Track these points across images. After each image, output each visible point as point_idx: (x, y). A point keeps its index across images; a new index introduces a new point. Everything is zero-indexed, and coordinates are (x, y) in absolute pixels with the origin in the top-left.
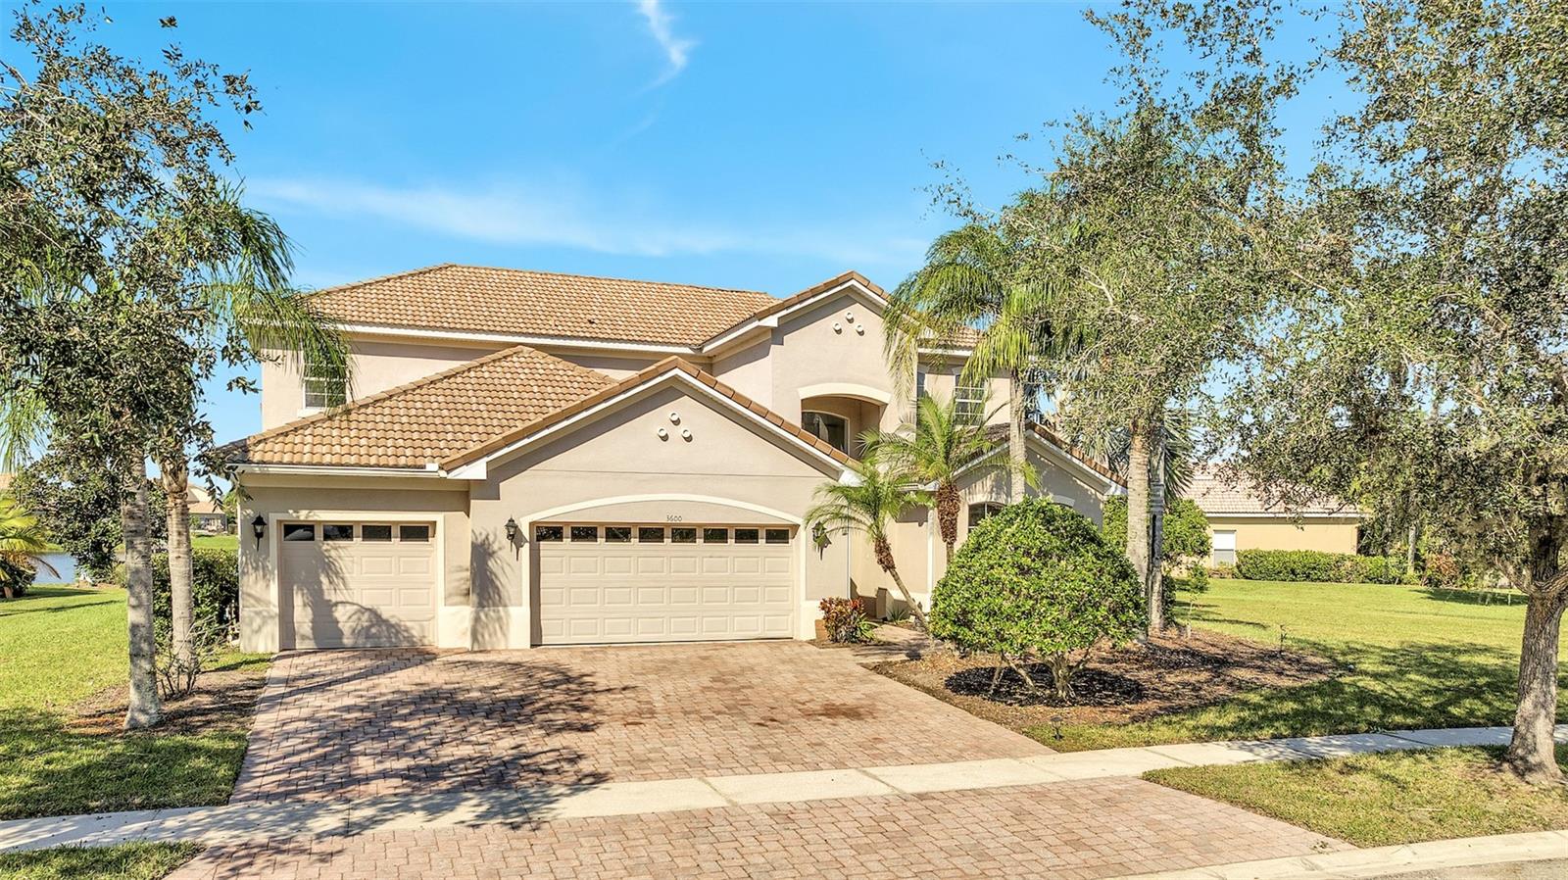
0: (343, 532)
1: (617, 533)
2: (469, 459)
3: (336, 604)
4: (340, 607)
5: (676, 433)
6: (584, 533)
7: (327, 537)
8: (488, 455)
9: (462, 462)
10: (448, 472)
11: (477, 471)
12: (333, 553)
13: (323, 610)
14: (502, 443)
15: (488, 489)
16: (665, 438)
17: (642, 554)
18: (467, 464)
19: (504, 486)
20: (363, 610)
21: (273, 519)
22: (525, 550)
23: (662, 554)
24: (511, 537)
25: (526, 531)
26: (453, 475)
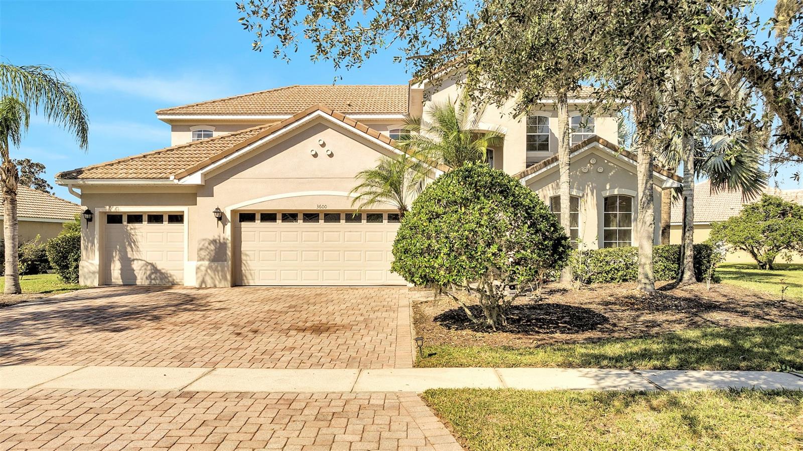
0: (135, 218)
1: (290, 217)
2: (191, 173)
3: (134, 260)
4: (135, 262)
5: (322, 152)
6: (268, 217)
7: (129, 222)
8: (201, 169)
9: (186, 174)
10: (179, 179)
11: (196, 179)
12: (132, 231)
13: (127, 264)
14: (210, 162)
15: (206, 189)
16: (315, 156)
17: (305, 230)
18: (190, 175)
19: (216, 189)
20: (148, 264)
22: (228, 227)
23: (317, 230)
24: (220, 219)
25: (228, 216)
26: (182, 182)
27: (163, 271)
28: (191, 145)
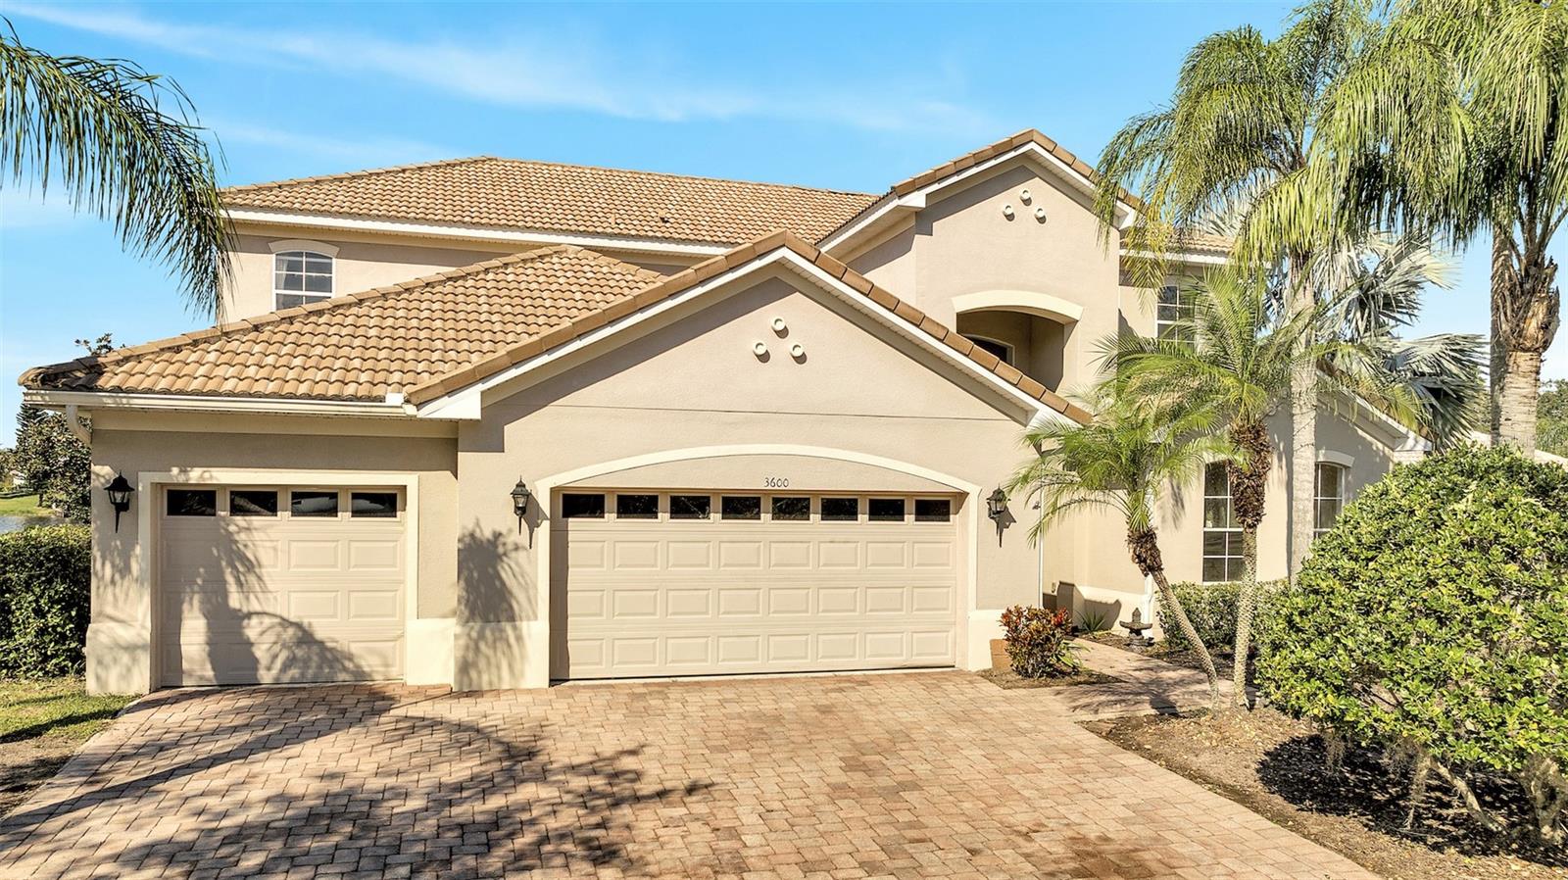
0: (263, 501)
1: (688, 505)
2: (452, 387)
3: (249, 615)
4: (254, 621)
5: (782, 350)
6: (639, 505)
7: (236, 510)
8: (483, 379)
9: (440, 390)
10: (419, 406)
11: (466, 406)
12: (242, 537)
13: (226, 629)
14: (507, 361)
15: (485, 434)
16: (764, 358)
17: (725, 537)
18: (450, 393)
19: (510, 430)
20: (285, 623)
21: (144, 484)
22: (543, 531)
23: (758, 537)
24: (521, 511)
25: (544, 502)
26: (426, 412)
27: (329, 645)
28: (361, 301)
